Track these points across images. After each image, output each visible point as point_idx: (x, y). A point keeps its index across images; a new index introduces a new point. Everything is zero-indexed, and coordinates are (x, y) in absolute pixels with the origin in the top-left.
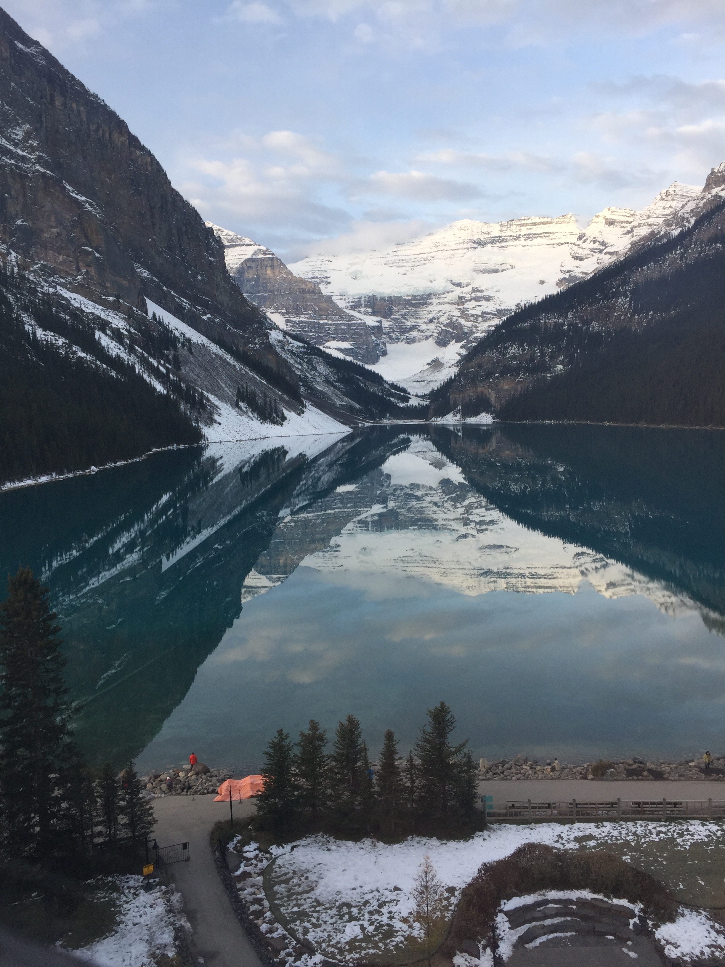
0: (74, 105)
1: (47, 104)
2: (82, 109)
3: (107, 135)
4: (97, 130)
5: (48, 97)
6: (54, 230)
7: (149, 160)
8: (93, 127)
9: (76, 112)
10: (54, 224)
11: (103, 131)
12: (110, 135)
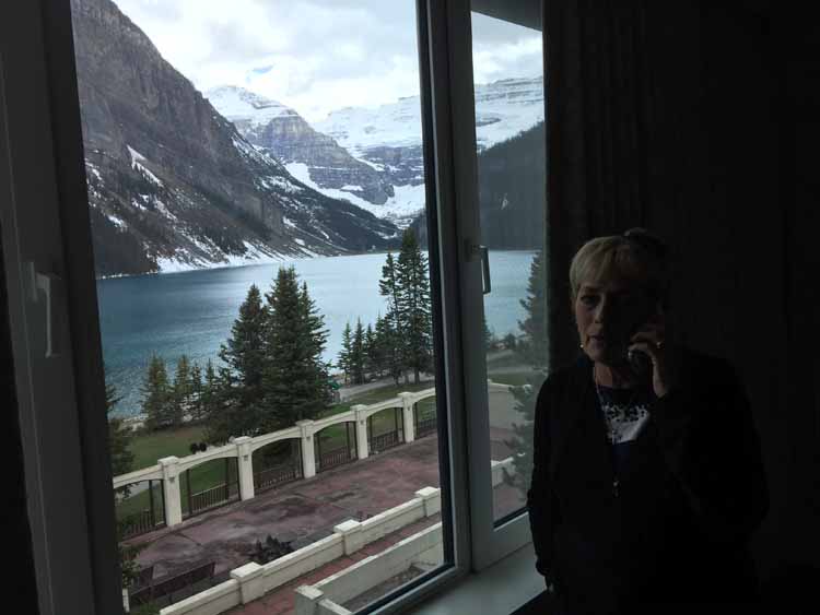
3: (99, 15)
7: (138, 35)
12: (102, 15)
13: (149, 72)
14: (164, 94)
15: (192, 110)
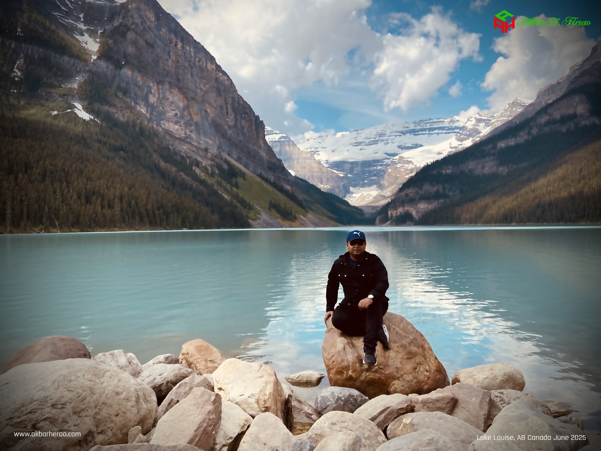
0: (188, 48)
1: (173, 47)
2: (192, 50)
3: (204, 64)
4: (199, 61)
5: (174, 43)
6: (174, 112)
7: (226, 78)
8: (197, 60)
9: (188, 51)
10: (173, 109)
11: (203, 62)
12: (206, 64)
13: (231, 102)
14: (238, 117)
15: (254, 127)
